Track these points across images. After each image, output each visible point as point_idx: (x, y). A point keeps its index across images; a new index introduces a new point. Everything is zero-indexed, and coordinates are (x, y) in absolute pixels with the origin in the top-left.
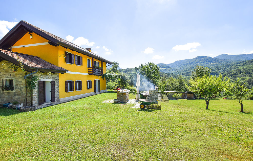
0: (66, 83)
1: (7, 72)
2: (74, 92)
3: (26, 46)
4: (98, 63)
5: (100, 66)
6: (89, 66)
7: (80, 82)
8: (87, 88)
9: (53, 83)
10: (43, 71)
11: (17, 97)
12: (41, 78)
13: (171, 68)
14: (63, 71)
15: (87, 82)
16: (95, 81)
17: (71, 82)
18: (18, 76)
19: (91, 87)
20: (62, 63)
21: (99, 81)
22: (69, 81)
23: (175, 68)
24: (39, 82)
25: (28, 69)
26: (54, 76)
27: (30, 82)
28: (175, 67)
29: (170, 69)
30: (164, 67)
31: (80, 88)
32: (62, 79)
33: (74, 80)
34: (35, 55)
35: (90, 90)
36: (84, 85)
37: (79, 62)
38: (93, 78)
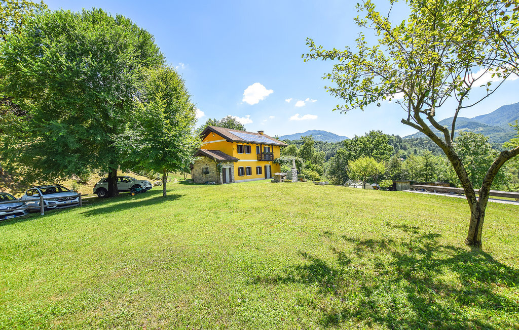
0: (239, 169)
1: (204, 163)
2: (245, 176)
3: (211, 142)
4: (269, 148)
5: (271, 151)
6: (258, 153)
7: (250, 168)
8: (257, 174)
9: (230, 169)
10: (225, 162)
11: (211, 178)
12: (224, 166)
13: (484, 126)
14: (236, 160)
15: (257, 168)
16: (265, 167)
17: (242, 168)
18: (211, 165)
19: (260, 173)
20: (235, 155)
21: (270, 166)
22: (241, 168)
23: (498, 125)
24: (223, 168)
25: (218, 161)
26: (231, 164)
27: (219, 168)
28: (497, 123)
29: (481, 129)
30: (463, 127)
31: (250, 173)
32: (236, 166)
33: (245, 166)
34: (217, 150)
35: (259, 175)
36: (254, 171)
37: (249, 150)
38: (262, 164)
